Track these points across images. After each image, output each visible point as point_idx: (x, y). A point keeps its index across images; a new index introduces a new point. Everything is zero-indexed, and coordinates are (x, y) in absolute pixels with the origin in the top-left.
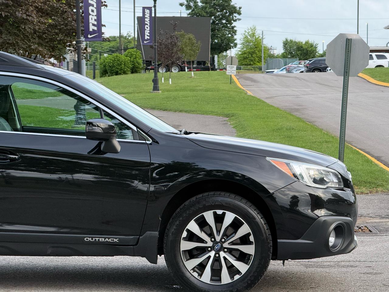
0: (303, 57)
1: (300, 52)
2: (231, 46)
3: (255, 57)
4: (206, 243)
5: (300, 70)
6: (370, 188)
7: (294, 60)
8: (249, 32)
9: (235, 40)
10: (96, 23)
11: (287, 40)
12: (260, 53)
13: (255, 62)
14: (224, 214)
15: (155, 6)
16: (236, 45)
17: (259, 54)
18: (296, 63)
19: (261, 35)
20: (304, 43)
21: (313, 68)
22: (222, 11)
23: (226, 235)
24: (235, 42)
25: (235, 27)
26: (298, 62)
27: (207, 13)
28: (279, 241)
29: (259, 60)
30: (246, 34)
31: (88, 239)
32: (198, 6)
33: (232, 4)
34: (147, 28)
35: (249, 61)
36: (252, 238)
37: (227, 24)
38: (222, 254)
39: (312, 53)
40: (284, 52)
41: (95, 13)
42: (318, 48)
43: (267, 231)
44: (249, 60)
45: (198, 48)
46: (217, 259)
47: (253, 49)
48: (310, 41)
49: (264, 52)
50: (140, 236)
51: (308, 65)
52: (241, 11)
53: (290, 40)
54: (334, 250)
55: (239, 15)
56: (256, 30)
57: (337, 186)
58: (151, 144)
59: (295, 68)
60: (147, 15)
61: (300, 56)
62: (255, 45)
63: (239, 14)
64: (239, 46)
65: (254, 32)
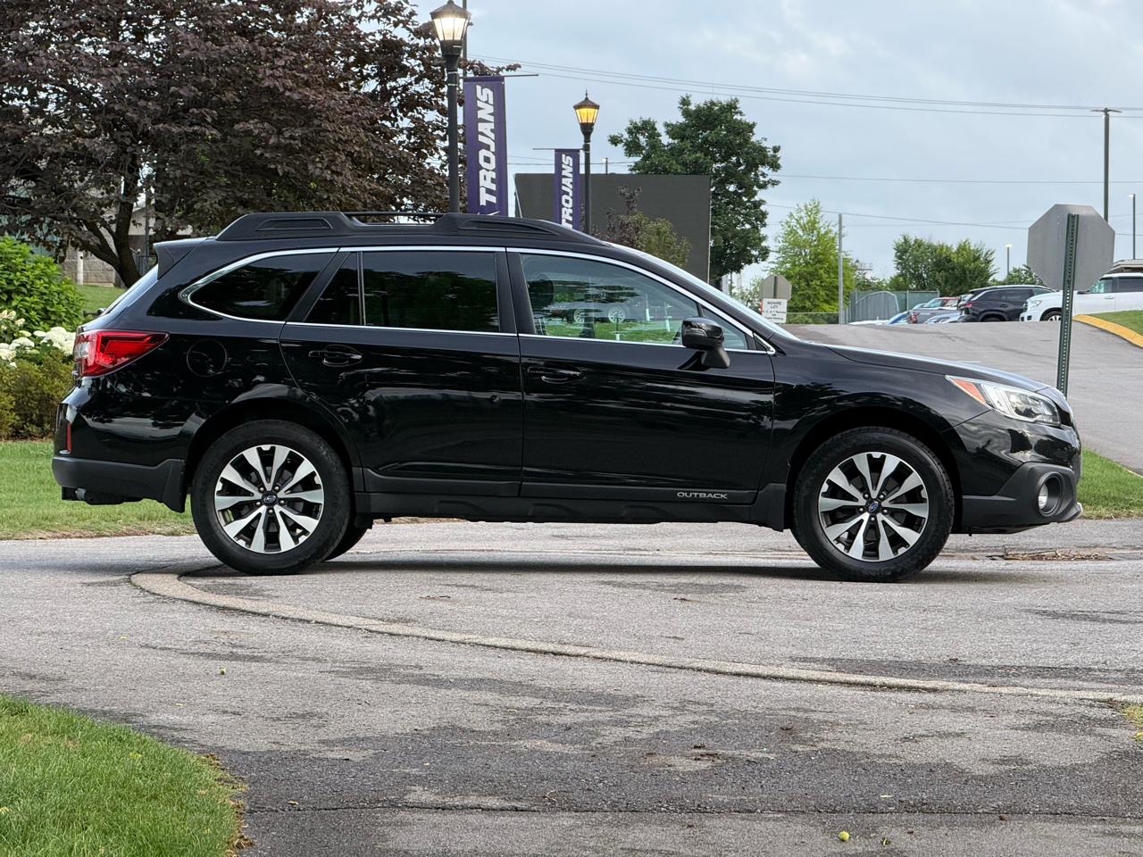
0: (951, 289)
1: (943, 273)
2: (753, 256)
3: (818, 288)
4: (857, 500)
5: (948, 318)
6: (1116, 509)
7: (927, 295)
8: (801, 217)
9: (764, 238)
10: (493, 187)
11: (906, 241)
12: (833, 276)
13: (817, 302)
14: (883, 458)
15: (586, 148)
16: (765, 253)
17: (828, 280)
18: (933, 303)
19: (834, 226)
20: (955, 249)
21: (981, 313)
22: (725, 158)
23: (886, 489)
24: (764, 244)
25: (761, 202)
26: (940, 302)
27: (685, 164)
28: (964, 497)
29: (827, 295)
30: (794, 223)
31: (682, 494)
32: (659, 147)
33: (753, 139)
34: (567, 201)
35: (801, 298)
36: (924, 494)
37: (740, 195)
38: (880, 517)
39: (977, 277)
40: (899, 276)
41: (493, 165)
42: (993, 263)
43: (946, 483)
44: (801, 295)
45: (684, 256)
46: (873, 526)
47: (812, 265)
48: (972, 245)
49: (844, 274)
50: (759, 490)
51: (969, 306)
52: (778, 159)
53: (916, 241)
54: (1045, 514)
55: (774, 170)
56: (821, 213)
57: (1051, 421)
58: (774, 355)
59: (934, 314)
60: (567, 171)
61: (943, 284)
62: (817, 255)
63: (775, 166)
64: (772, 257)
65: (815, 218)
